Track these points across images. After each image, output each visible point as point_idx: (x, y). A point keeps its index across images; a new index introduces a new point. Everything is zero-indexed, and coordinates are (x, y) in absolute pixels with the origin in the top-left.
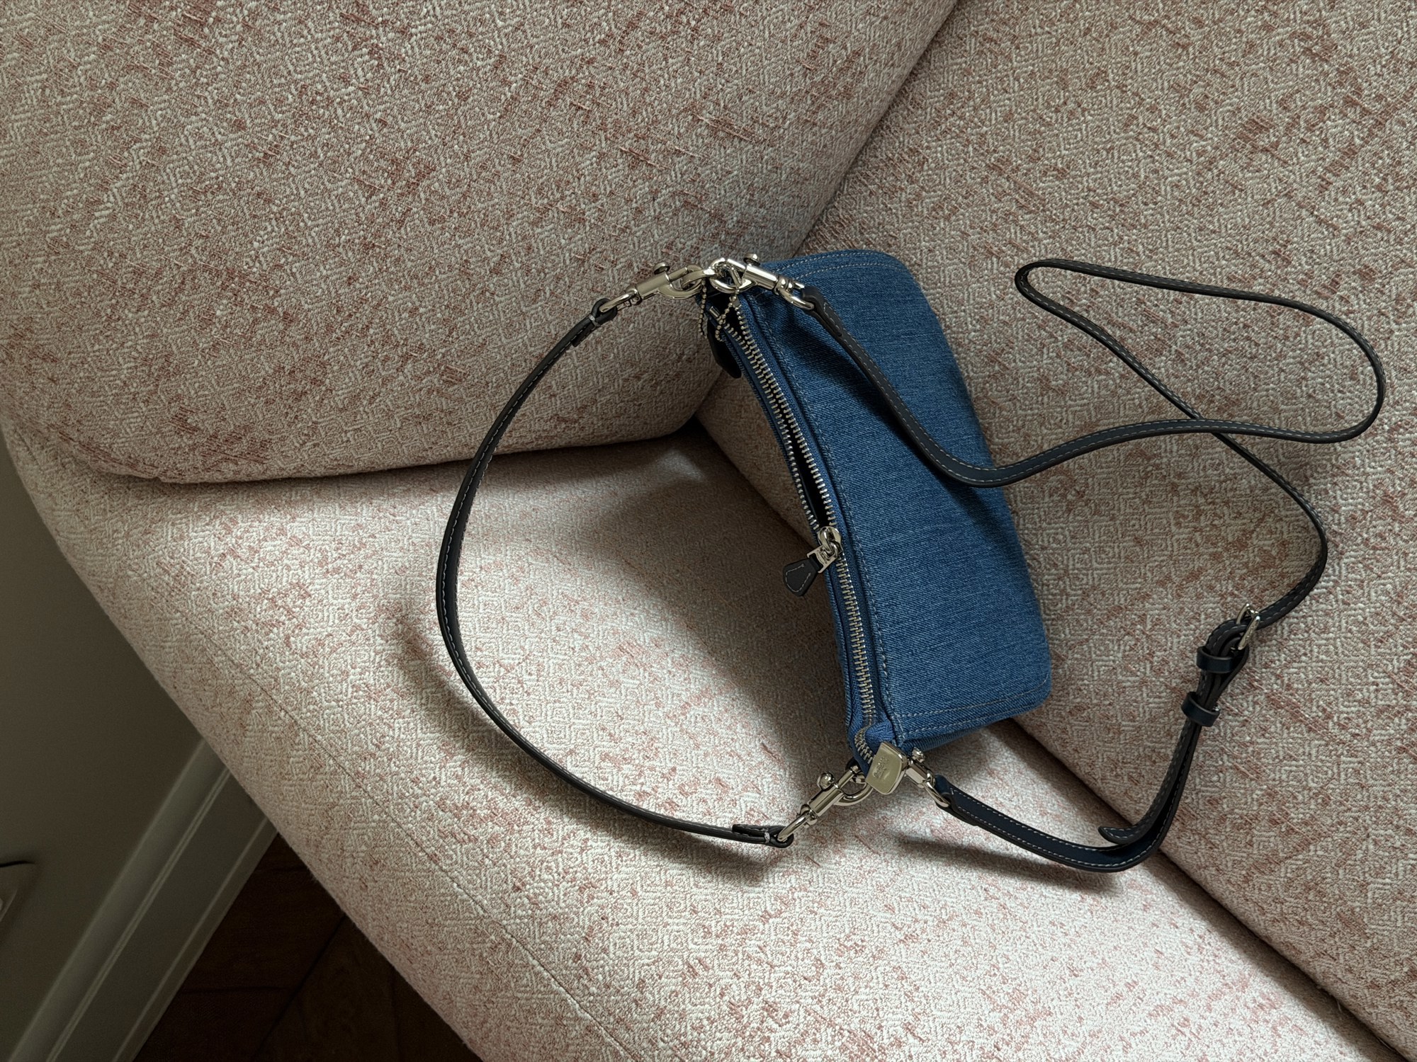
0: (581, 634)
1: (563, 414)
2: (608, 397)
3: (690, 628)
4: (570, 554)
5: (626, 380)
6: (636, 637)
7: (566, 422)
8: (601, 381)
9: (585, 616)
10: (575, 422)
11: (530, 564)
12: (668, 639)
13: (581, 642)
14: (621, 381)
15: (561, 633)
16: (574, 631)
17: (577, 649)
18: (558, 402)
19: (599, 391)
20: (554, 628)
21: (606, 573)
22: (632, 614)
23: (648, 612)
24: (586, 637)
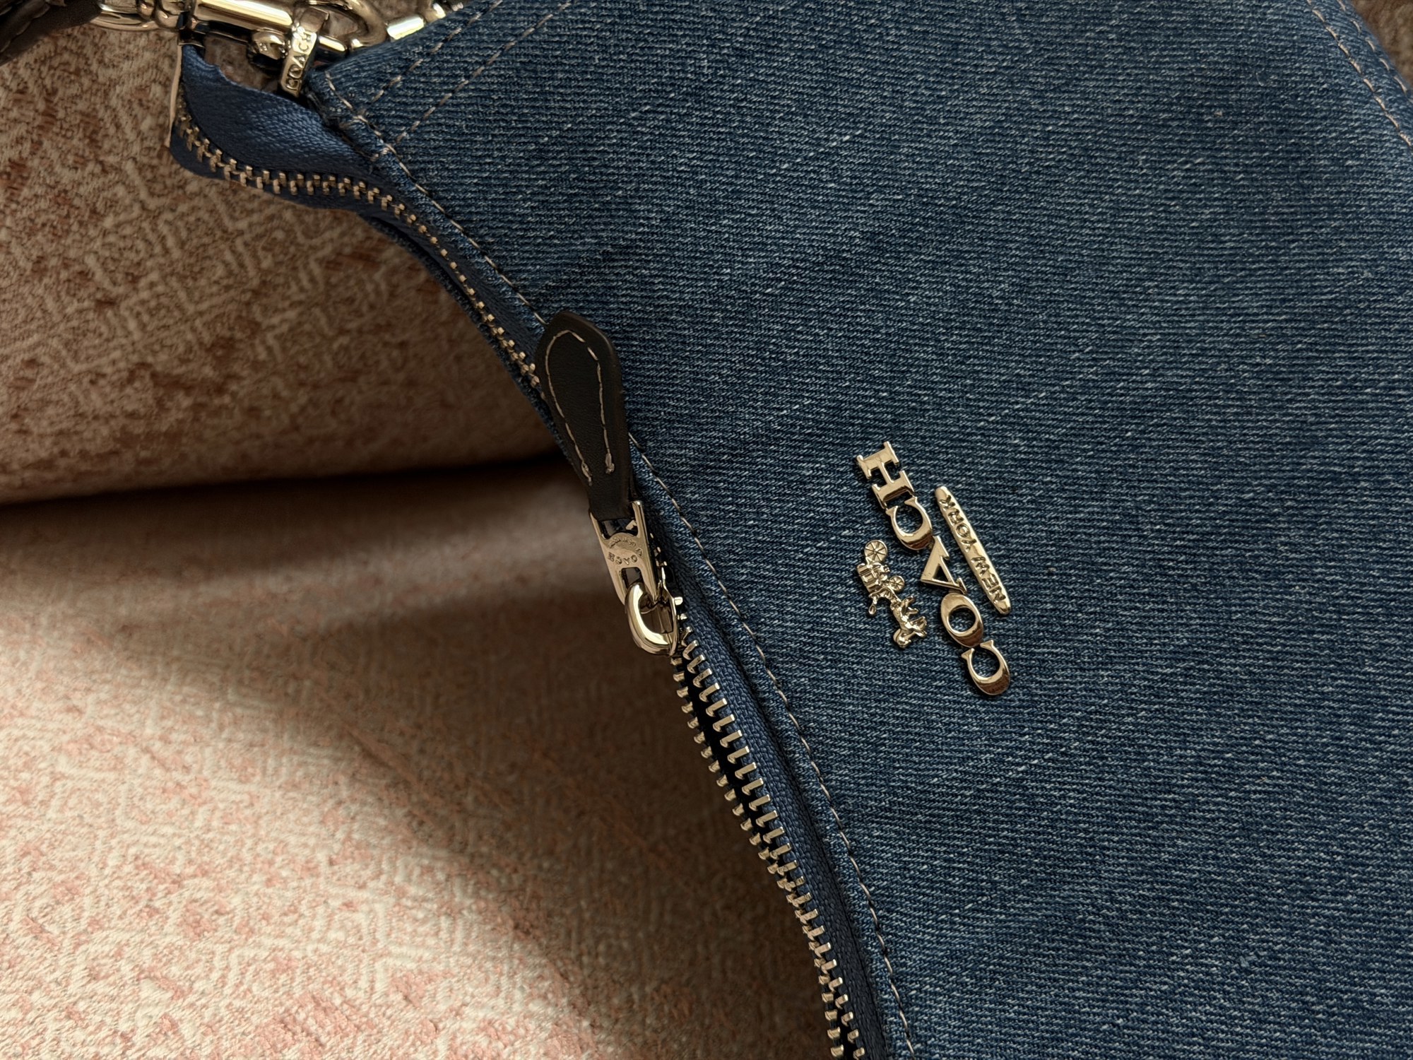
0: (163, 982)
1: (162, 360)
2: (292, 314)
3: (522, 930)
4: (197, 740)
5: (331, 264)
6: (347, 978)
7: (188, 390)
8: (248, 261)
9: (195, 927)
10: (220, 390)
11: (55, 777)
12: (446, 974)
13: (157, 1012)
14: (317, 270)
15: (100, 987)
16: (143, 974)
17: (138, 1039)
18: (132, 325)
19: (256, 293)
20: (79, 972)
21: (296, 786)
22: (348, 905)
23: (401, 893)
24: (179, 993)
